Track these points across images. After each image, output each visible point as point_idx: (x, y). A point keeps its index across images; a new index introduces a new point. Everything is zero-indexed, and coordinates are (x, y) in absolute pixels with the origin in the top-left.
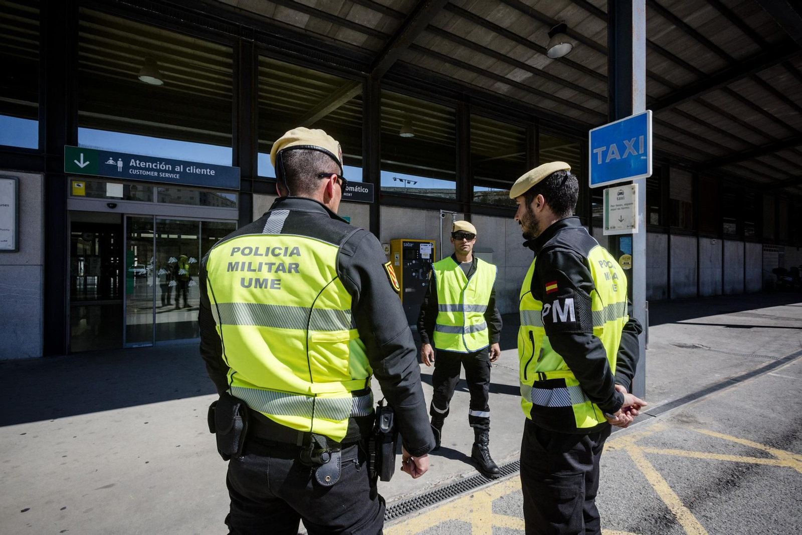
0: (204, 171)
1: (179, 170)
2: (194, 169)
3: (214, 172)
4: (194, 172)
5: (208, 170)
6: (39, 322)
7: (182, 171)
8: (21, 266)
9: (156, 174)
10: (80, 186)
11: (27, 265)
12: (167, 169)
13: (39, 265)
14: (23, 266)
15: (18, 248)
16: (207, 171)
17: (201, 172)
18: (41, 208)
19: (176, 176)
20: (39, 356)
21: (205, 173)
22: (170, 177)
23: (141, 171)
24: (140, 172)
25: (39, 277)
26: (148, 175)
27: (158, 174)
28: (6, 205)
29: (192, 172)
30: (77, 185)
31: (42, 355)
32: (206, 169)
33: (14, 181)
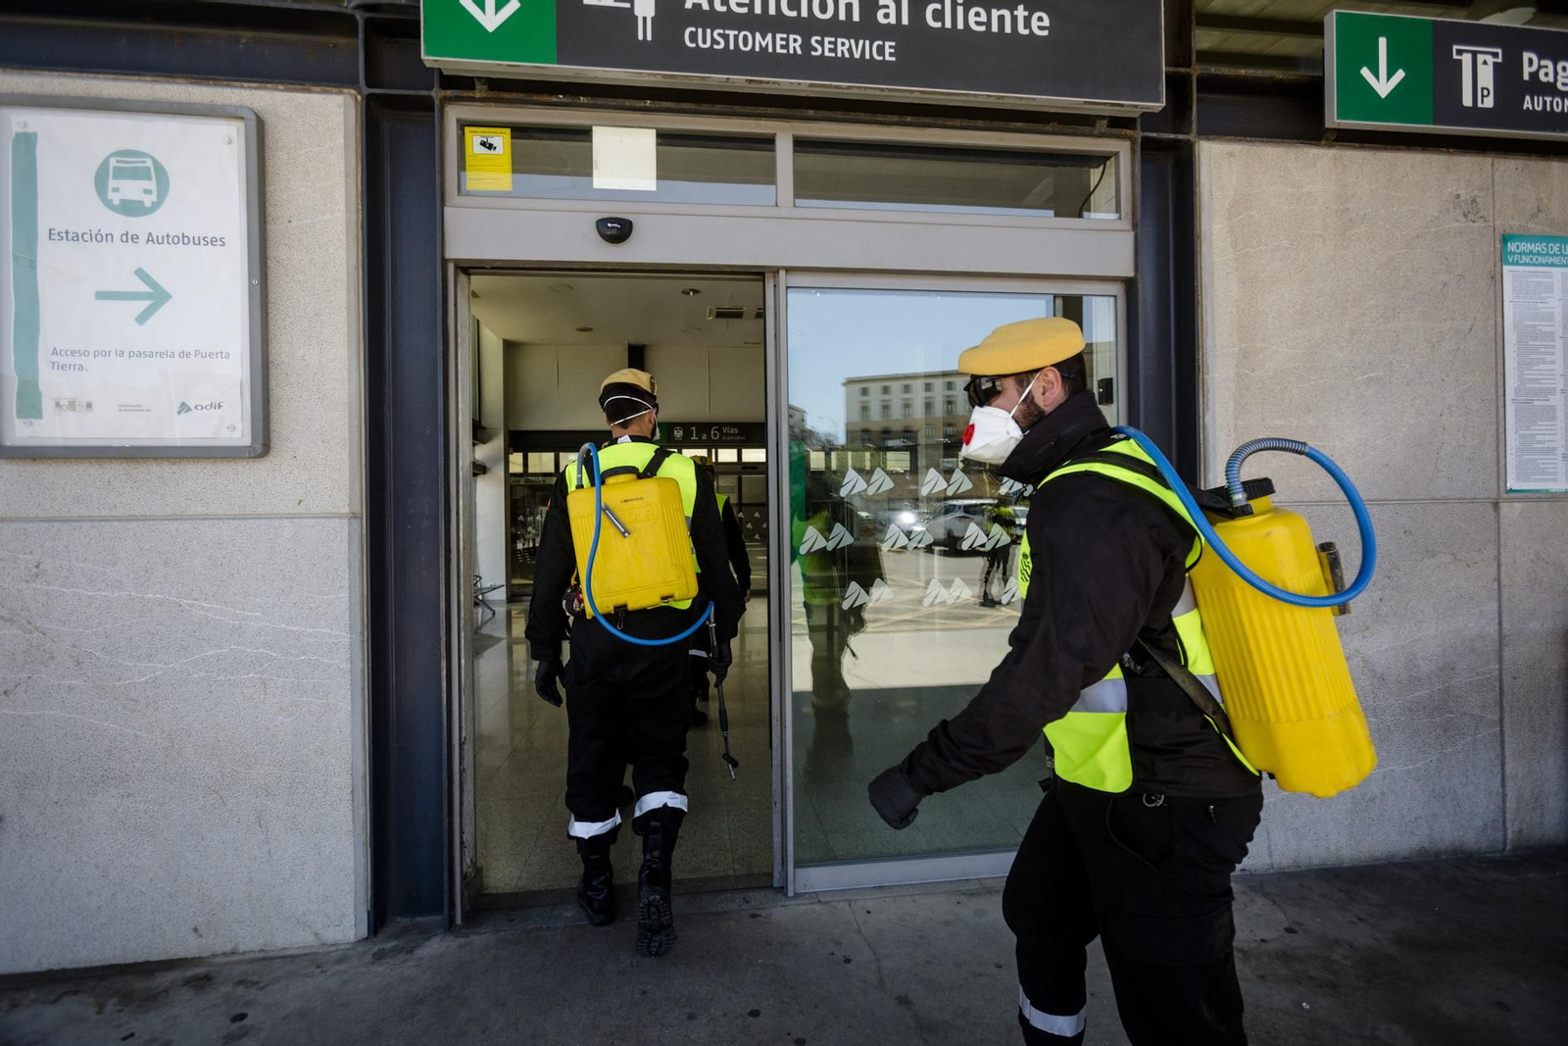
0: (1001, 18)
1: (892, 20)
2: (960, 10)
3: (1046, 22)
4: (960, 26)
5: (1021, 12)
6: (350, 782)
7: (905, 21)
8: (276, 522)
9: (795, 43)
10: (490, 147)
11: (300, 516)
12: (842, 16)
13: (341, 516)
14: (286, 522)
15: (263, 444)
16: (1014, 19)
17: (988, 24)
18: (348, 251)
19: (881, 50)
20: (352, 939)
21: (1008, 29)
22: (857, 56)
23: (732, 33)
24: (726, 37)
25: (345, 567)
26: (764, 50)
27: (806, 46)
28: (213, 241)
29: (948, 25)
30: (483, 144)
31: (364, 931)
32: (1013, 8)
33: (241, 124)
